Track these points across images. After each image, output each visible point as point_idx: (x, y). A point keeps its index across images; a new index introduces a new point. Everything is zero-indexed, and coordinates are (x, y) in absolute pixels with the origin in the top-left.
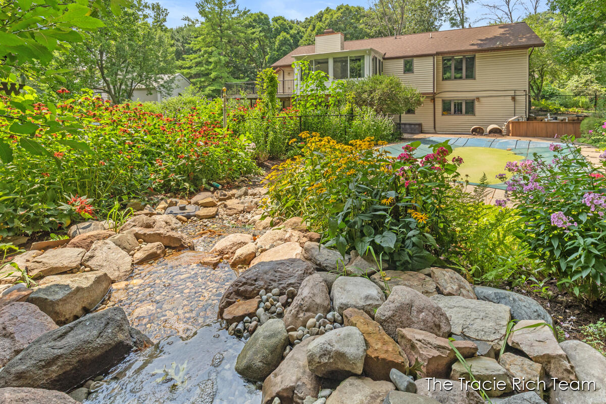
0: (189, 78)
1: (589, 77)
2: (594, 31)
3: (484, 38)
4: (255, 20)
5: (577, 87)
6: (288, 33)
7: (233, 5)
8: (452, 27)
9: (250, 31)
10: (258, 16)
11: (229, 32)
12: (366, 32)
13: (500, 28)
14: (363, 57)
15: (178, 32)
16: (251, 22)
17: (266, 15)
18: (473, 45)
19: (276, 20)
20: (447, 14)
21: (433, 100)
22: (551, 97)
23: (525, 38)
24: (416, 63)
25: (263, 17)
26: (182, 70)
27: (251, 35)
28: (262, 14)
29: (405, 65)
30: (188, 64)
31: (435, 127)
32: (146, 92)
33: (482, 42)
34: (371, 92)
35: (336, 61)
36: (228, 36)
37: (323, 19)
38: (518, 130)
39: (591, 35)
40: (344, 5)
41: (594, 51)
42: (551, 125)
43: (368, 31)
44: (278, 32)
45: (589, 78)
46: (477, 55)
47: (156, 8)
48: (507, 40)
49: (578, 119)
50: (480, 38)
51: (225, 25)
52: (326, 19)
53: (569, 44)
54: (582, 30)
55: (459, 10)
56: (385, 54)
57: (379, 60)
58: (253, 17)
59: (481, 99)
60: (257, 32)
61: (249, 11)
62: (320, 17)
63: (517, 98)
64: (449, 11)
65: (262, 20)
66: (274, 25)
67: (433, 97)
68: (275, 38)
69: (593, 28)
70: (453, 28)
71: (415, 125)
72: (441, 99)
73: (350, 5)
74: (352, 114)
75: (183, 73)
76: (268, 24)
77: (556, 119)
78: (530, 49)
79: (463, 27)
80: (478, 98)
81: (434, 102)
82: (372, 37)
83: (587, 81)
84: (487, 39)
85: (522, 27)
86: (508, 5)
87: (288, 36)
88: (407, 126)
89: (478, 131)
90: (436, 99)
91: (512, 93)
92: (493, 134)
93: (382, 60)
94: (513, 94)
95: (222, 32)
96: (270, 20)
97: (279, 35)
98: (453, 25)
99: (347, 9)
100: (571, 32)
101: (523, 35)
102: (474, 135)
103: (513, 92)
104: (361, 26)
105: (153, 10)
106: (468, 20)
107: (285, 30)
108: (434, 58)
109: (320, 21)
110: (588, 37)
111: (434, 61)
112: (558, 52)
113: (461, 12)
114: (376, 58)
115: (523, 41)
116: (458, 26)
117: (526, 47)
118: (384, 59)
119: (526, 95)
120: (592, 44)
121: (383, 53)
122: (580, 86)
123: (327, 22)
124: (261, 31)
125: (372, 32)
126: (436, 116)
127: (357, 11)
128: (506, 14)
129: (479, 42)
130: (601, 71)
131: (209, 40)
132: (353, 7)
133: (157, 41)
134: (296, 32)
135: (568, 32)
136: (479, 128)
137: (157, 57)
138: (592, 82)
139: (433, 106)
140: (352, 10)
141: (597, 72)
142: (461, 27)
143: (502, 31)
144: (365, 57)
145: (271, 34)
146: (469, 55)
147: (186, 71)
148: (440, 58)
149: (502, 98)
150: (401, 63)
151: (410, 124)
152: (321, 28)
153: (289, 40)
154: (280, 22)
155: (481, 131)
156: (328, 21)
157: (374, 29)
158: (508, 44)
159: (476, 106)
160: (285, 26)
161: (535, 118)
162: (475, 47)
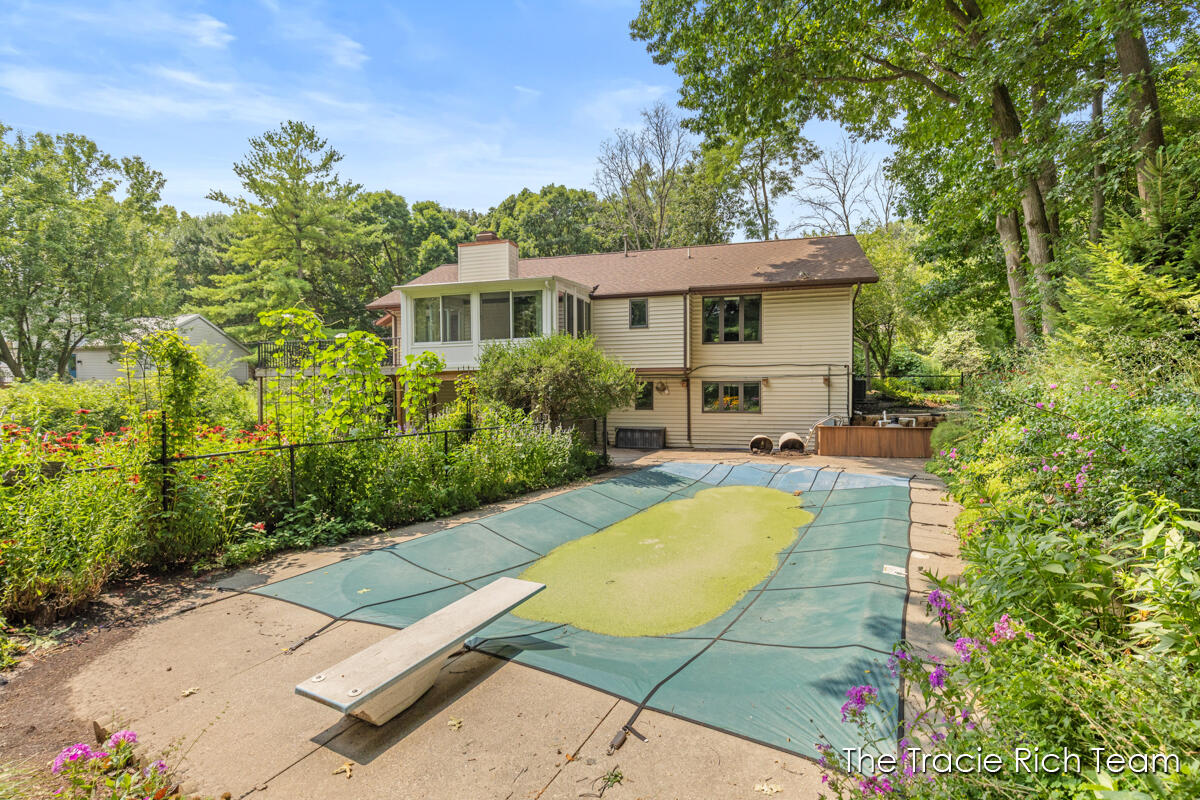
0: (221, 326)
1: (966, 335)
2: (965, 257)
3: (779, 263)
4: (375, 208)
5: (947, 352)
6: (444, 236)
7: (325, 173)
8: (748, 237)
9: (361, 228)
10: (383, 199)
11: (318, 230)
12: (596, 241)
13: (812, 243)
14: (539, 293)
15: (210, 225)
16: (367, 210)
17: (401, 198)
18: (758, 275)
19: (420, 209)
20: (742, 213)
21: (687, 382)
22: (909, 370)
23: (849, 264)
24: (653, 306)
25: (392, 202)
26: (205, 308)
27: (364, 238)
28: (390, 196)
29: (633, 312)
30: (221, 295)
31: (689, 436)
32: (106, 356)
33: (774, 271)
34: (532, 372)
35: (487, 300)
36: (316, 239)
37: (516, 213)
38: (833, 442)
39: (961, 263)
40: (556, 185)
41: (967, 291)
42: (888, 433)
43: (601, 239)
44: (424, 234)
45: (966, 337)
46: (765, 295)
47: (135, 168)
48: (817, 266)
49: (934, 420)
50: (773, 262)
51: (305, 215)
52: (521, 211)
53: (926, 276)
54: (947, 255)
55: (761, 208)
56: (595, 288)
57: (580, 302)
58: (372, 202)
59: (771, 381)
60: (378, 232)
61: (358, 186)
62: (509, 207)
63: (834, 380)
64: (744, 208)
65: (389, 208)
66: (416, 219)
67: (685, 377)
68: (419, 244)
69: (965, 251)
70: (750, 240)
71: (651, 432)
72: (700, 381)
73: (568, 187)
74: (469, 426)
75: (207, 315)
76: (405, 216)
77: (896, 421)
78: (855, 287)
79: (767, 238)
80: (766, 380)
81: (688, 386)
82: (609, 250)
83: (963, 343)
84: (784, 264)
85: (844, 245)
86: (843, 203)
87: (445, 242)
88: (637, 435)
89: (761, 446)
90: (692, 380)
91: (824, 371)
92: (787, 452)
93: (587, 299)
94: (827, 373)
95: (300, 230)
96: (410, 208)
97: (426, 239)
98: (752, 233)
99: (561, 194)
100: (930, 256)
101: (845, 259)
102: (755, 453)
103: (826, 368)
104: (589, 229)
105: (128, 173)
106: (776, 226)
107: (438, 229)
108: (685, 299)
109: (511, 215)
110: (956, 267)
111: (685, 305)
112: (912, 292)
113: (764, 211)
114: (570, 297)
115: (844, 270)
116: (759, 237)
117: (846, 283)
118: (593, 297)
119: (848, 374)
120: (963, 278)
121: (591, 286)
122: (953, 350)
123: (521, 218)
124: (386, 231)
125: (609, 241)
126: (692, 413)
127: (580, 199)
128: (840, 218)
129: (770, 270)
130: (984, 326)
131: (268, 245)
132: (573, 190)
133: (128, 242)
134: (463, 235)
135: (926, 255)
136: (765, 440)
137: (130, 280)
138: (970, 344)
139: (686, 393)
140: (571, 197)
141: (977, 327)
142: (763, 239)
143: (813, 249)
144: (544, 294)
145: (410, 237)
146: (750, 295)
147: (214, 310)
148: (698, 299)
149: (808, 380)
150: (624, 308)
151: (642, 431)
152: (511, 229)
153: (445, 251)
154: (429, 213)
155: (767, 445)
156: (524, 215)
157: (612, 235)
158: (818, 276)
159: (763, 394)
160: (440, 223)
161: (864, 419)
162: (760, 280)
